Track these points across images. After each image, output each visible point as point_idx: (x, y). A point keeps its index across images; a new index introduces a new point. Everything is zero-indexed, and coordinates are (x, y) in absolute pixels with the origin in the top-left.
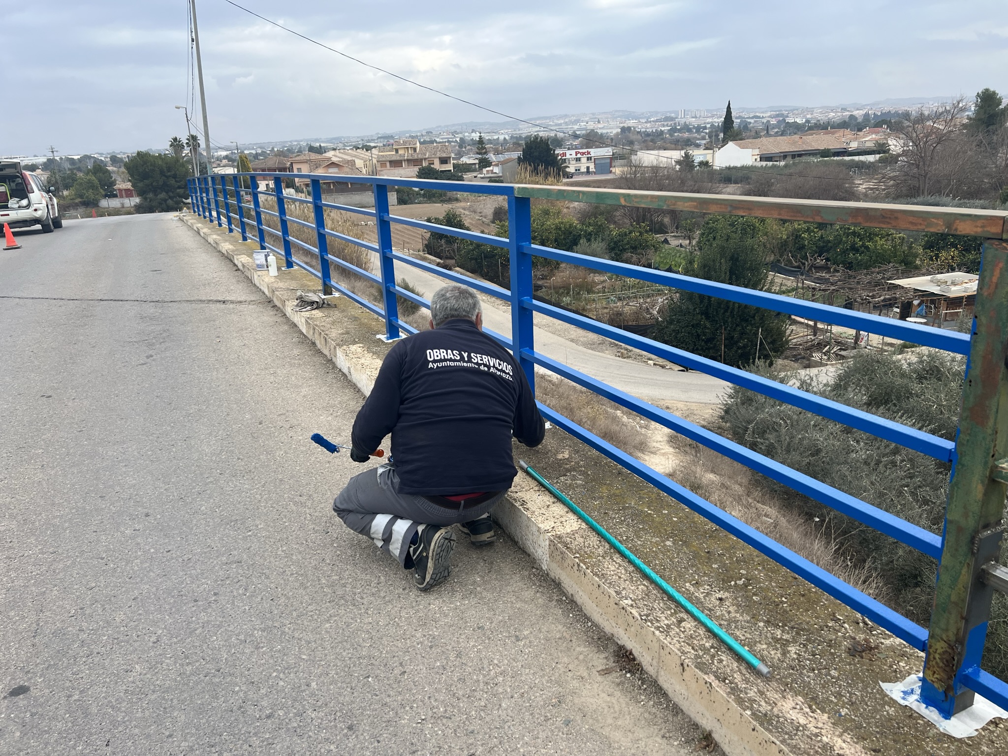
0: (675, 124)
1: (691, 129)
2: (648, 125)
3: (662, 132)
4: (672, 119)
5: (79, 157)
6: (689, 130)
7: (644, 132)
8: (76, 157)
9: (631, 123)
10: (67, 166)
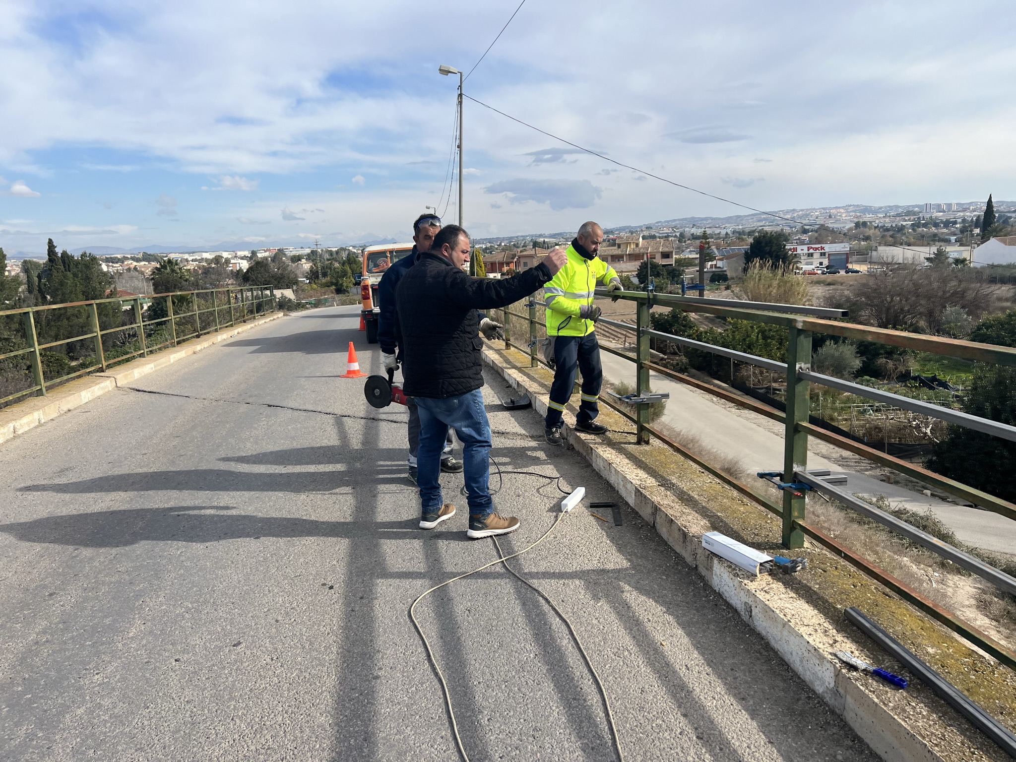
0: (919, 218)
1: (938, 223)
2: (887, 220)
3: (903, 227)
4: (914, 213)
5: (336, 249)
6: (936, 225)
7: (882, 227)
8: (334, 250)
9: (867, 217)
10: (327, 256)
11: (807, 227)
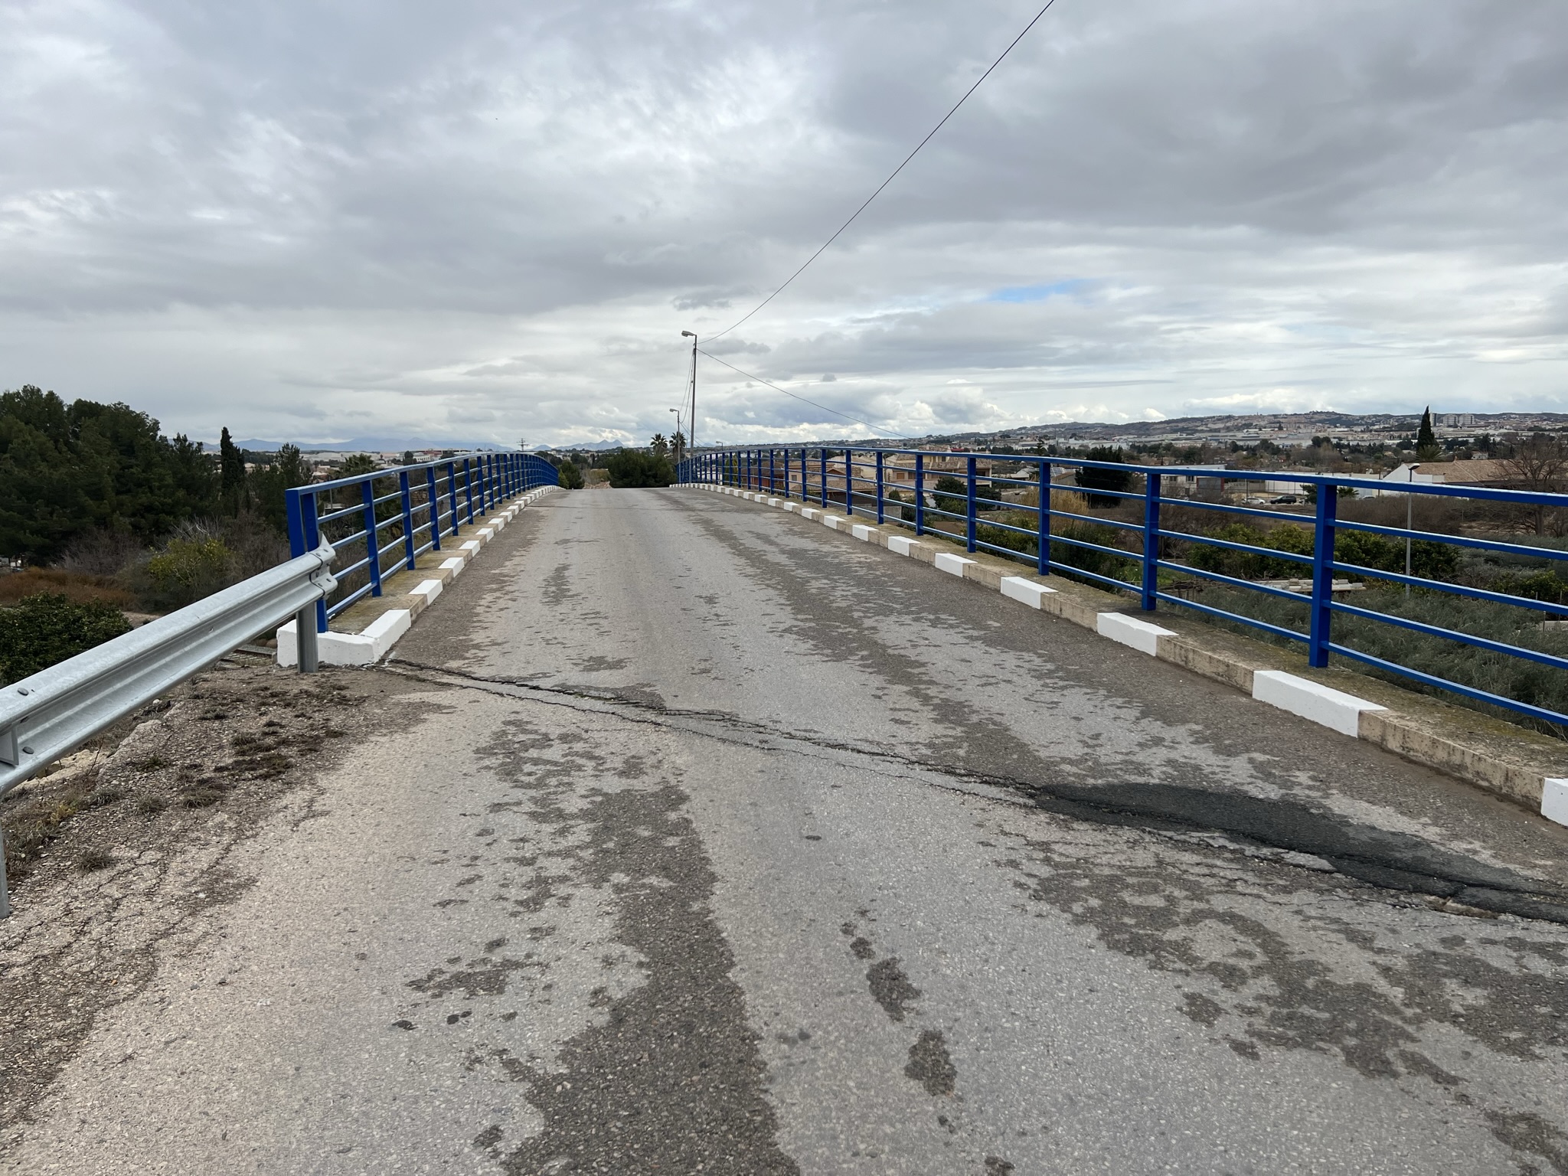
11: (1240, 443)
